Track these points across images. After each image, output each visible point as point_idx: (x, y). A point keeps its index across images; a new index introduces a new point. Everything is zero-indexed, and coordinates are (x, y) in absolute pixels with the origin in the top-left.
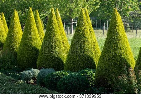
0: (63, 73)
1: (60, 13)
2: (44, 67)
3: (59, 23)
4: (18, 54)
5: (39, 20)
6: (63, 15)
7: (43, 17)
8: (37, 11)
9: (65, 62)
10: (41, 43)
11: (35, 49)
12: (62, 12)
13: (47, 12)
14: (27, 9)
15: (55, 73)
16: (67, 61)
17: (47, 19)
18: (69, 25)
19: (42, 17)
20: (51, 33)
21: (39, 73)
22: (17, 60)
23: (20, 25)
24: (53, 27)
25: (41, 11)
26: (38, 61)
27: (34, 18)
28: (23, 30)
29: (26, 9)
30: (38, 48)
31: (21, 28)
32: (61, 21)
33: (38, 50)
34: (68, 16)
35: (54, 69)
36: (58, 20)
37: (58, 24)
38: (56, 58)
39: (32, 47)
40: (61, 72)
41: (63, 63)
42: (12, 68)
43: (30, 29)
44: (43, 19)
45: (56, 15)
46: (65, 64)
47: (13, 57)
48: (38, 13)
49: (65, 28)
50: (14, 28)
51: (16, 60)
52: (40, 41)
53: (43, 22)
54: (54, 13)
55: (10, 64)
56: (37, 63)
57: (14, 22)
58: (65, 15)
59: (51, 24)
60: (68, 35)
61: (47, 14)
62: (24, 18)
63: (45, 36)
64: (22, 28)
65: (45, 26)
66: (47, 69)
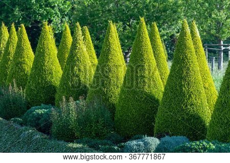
0: (203, 145)
1: (199, 28)
2: (168, 134)
3: (196, 48)
4: (118, 108)
5: (159, 41)
6: (205, 33)
7: (165, 37)
8: (155, 24)
9: (208, 124)
10: (163, 87)
11: (151, 99)
12: (202, 27)
13: (173, 27)
14: (134, 19)
15: (189, 145)
16: (212, 122)
17: (174, 41)
18: (214, 52)
19: (164, 35)
20: (181, 69)
21: (159, 145)
22: (116, 119)
23: (121, 50)
24: (186, 57)
25: (162, 24)
26: (157, 121)
27: (148, 39)
28: (126, 62)
29: (131, 20)
30: (156, 96)
31: (123, 57)
32: (201, 45)
33: (157, 101)
34: (213, 35)
35: (188, 137)
36: (195, 43)
37: (196, 51)
38: (191, 116)
39: (146, 94)
40: (200, 143)
41: (204, 126)
42: (104, 136)
43: (142, 60)
44: (165, 40)
45: (191, 33)
46: (208, 127)
47: (108, 114)
48: (157, 29)
49: (208, 58)
50: (110, 57)
51: (113, 120)
52: (162, 83)
53: (166, 46)
54: (188, 30)
55: (100, 127)
56: (155, 126)
57: (109, 45)
58: (208, 32)
59: (183, 50)
60: (214, 72)
61: (173, 31)
62: (128, 38)
63: (170, 73)
64: (125, 58)
65: (168, 54)
66: (175, 137)
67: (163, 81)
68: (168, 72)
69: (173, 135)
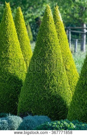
0: (64, 125)
1: (62, 12)
2: (30, 113)
3: (59, 32)
5: (23, 24)
6: (68, 17)
7: (31, 20)
8: (19, 8)
9: (69, 105)
10: (25, 68)
11: (15, 80)
12: (66, 11)
13: (38, 10)
15: (50, 125)
16: (73, 103)
17: (38, 24)
19: (29, 18)
20: (43, 52)
21: (22, 123)
24: (48, 40)
26: (20, 101)
27: (13, 23)
30: (20, 77)
32: (63, 28)
33: (21, 81)
35: (50, 117)
36: (57, 27)
37: (58, 35)
38: (53, 96)
39: (10, 74)
40: (61, 122)
41: (65, 106)
43: (7, 43)
44: (30, 23)
45: (54, 17)
46: (69, 108)
48: (21, 13)
49: (72, 40)
53: (31, 28)
54: (51, 15)
56: (19, 105)
58: (72, 16)
59: (46, 33)
60: (77, 54)
61: (38, 14)
63: (33, 55)
65: (33, 36)
66: (37, 116)
67: (26, 63)
68: (31, 54)
69: (35, 114)
